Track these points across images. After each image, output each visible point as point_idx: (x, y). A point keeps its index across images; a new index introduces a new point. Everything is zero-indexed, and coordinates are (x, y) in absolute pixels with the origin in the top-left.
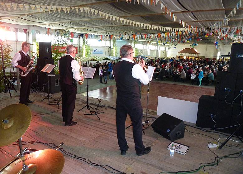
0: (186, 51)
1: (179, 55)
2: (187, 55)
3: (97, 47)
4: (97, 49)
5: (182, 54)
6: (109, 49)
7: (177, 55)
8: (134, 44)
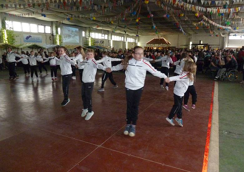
0: (155, 42)
1: (148, 46)
2: (157, 45)
3: (30, 33)
4: (30, 36)
5: (151, 45)
6: (51, 36)
7: (146, 46)
8: (89, 33)
